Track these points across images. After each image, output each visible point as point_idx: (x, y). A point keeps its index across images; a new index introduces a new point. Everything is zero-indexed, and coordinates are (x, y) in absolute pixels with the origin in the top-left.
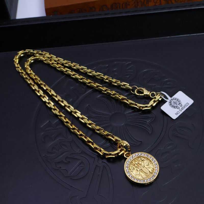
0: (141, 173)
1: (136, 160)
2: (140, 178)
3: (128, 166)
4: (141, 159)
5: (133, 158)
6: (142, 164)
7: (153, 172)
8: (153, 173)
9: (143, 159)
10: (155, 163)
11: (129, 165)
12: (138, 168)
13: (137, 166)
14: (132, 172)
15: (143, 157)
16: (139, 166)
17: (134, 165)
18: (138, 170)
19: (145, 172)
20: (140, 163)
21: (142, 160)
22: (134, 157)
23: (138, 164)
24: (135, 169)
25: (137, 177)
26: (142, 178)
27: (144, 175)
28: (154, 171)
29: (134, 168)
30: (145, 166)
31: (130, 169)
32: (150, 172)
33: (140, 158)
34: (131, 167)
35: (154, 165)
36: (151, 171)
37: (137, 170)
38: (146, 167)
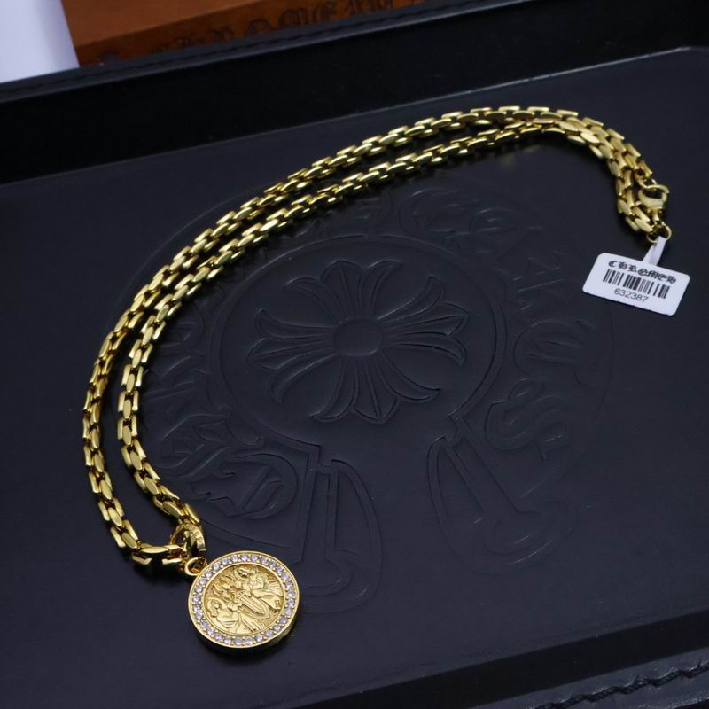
0: (244, 617)
1: (223, 579)
2: (242, 631)
3: (200, 600)
4: (240, 574)
5: (213, 574)
6: (246, 587)
7: (281, 606)
8: (279, 610)
9: (245, 571)
10: (285, 578)
11: (203, 598)
12: (233, 602)
13: (229, 596)
14: (214, 620)
15: (245, 565)
16: (236, 594)
17: (220, 596)
18: (235, 608)
19: (257, 610)
20: (238, 585)
21: (244, 576)
22: (217, 571)
23: (232, 591)
24: (224, 606)
25: (232, 631)
26: (248, 632)
27: (253, 620)
28: (285, 602)
29: (220, 604)
30: (254, 592)
31: (207, 610)
32: (271, 608)
33: (236, 572)
34: (209, 603)
35: (283, 586)
36: (274, 607)
37: (231, 610)
38: (258, 594)
